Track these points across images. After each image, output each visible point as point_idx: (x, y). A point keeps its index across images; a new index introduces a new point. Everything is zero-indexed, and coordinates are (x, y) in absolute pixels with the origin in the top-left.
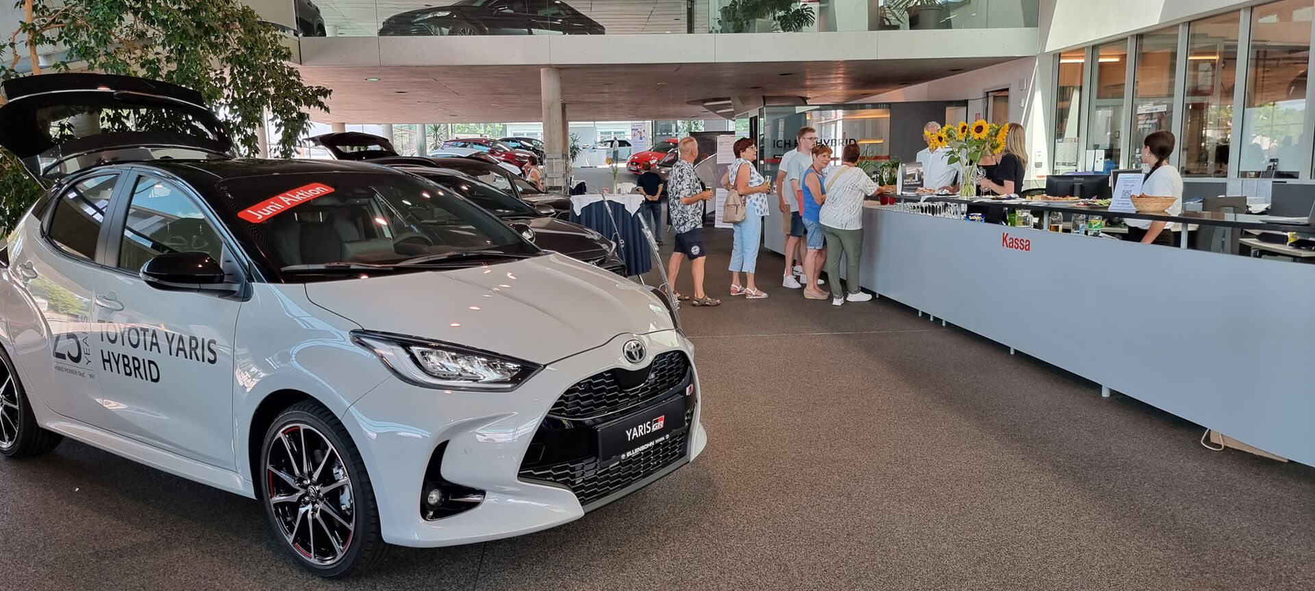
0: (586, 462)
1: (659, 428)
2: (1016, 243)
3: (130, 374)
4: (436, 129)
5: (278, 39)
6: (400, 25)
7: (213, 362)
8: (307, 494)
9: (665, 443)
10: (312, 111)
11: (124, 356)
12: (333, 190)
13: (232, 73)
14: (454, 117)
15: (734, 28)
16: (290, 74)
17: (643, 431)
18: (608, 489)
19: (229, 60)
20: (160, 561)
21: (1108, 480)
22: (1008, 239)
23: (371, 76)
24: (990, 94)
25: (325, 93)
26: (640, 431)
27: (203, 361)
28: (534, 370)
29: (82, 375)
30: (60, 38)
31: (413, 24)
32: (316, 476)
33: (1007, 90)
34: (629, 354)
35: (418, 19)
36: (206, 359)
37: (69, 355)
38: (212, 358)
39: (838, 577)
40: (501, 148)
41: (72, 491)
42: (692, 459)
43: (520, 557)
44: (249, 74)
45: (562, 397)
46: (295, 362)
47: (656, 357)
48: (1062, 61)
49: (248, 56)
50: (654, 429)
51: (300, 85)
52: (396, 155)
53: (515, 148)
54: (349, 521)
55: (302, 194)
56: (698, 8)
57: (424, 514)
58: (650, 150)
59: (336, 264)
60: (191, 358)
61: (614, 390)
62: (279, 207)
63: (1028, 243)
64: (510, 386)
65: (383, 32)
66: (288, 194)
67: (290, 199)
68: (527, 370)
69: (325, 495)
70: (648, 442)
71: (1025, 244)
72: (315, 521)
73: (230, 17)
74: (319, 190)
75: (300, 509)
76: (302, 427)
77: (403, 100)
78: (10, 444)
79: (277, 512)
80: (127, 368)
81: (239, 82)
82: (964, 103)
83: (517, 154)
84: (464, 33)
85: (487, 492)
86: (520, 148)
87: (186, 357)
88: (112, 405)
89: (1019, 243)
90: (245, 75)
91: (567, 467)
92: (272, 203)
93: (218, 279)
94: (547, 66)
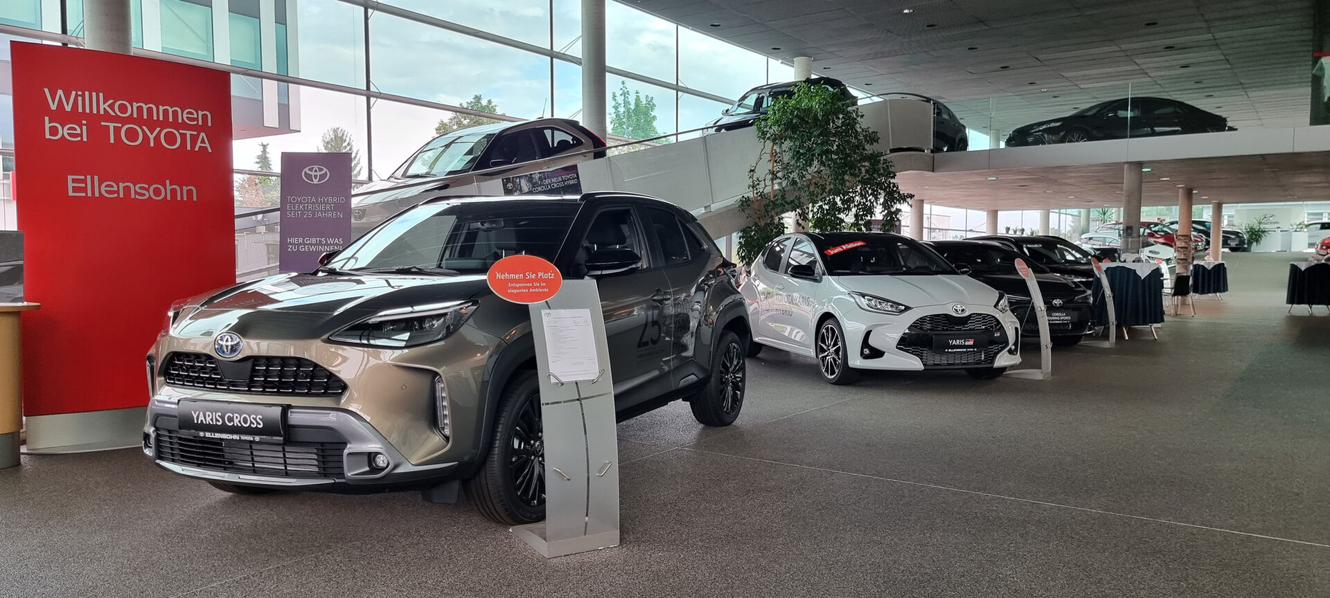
0: (928, 351)
1: (969, 344)
4: (1104, 214)
5: (889, 167)
6: (1021, 137)
8: (829, 352)
13: (861, 189)
16: (894, 187)
23: (989, 176)
26: (958, 342)
31: (1028, 137)
32: (832, 345)
34: (957, 311)
35: (1033, 132)
45: (918, 321)
47: (973, 314)
50: (967, 344)
54: (840, 361)
55: (852, 245)
57: (862, 356)
61: (946, 323)
62: (841, 249)
64: (898, 314)
65: (1010, 145)
66: (846, 245)
68: (907, 308)
69: (834, 352)
70: (962, 348)
72: (831, 362)
75: (827, 358)
77: (1031, 191)
79: (820, 360)
85: (886, 353)
91: (918, 349)
93: (813, 275)
94: (1127, 163)
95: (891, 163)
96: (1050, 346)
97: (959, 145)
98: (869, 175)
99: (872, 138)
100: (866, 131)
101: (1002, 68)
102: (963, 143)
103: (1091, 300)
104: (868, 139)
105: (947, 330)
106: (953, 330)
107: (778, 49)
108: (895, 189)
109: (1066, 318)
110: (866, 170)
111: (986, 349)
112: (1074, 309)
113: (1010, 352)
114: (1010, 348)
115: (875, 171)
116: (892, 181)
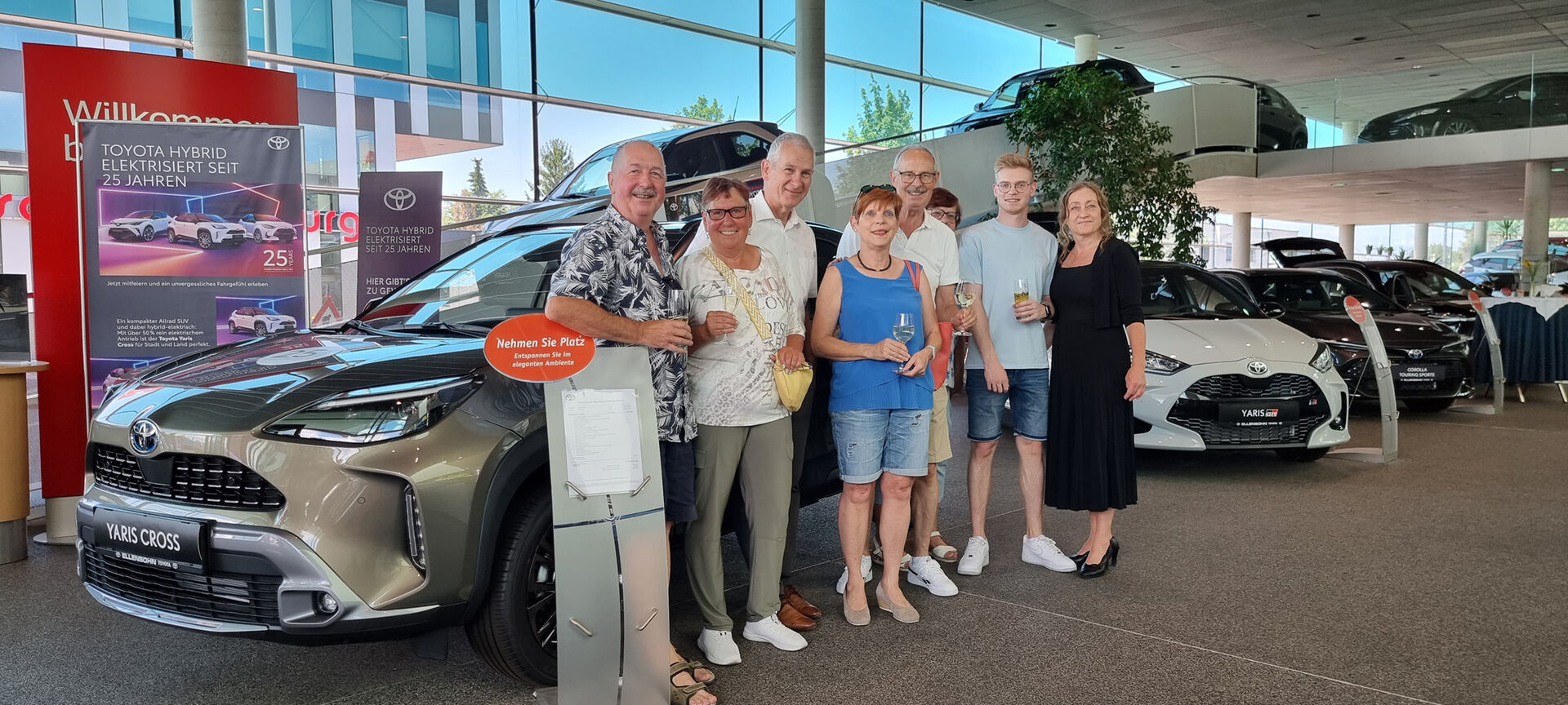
0: (1212, 421)
1: (1272, 416)
17: (1257, 414)
26: (1254, 413)
28: (1184, 367)
34: (1253, 369)
35: (1399, 120)
50: (1268, 416)
52: (1346, 259)
64: (1168, 373)
85: (1153, 426)
91: (1198, 421)
94: (1529, 161)
95: (1187, 168)
96: (1396, 416)
97: (1295, 142)
98: (1157, 183)
99: (1163, 136)
100: (1153, 127)
101: (1356, 39)
102: (1301, 139)
103: (1466, 351)
104: (1156, 136)
105: (1240, 396)
106: (1248, 397)
107: (1053, 25)
108: (1192, 201)
109: (1428, 375)
110: (1153, 177)
111: (1297, 422)
112: (1440, 362)
113: (1334, 426)
114: (1335, 421)
115: (1167, 178)
116: (1189, 190)
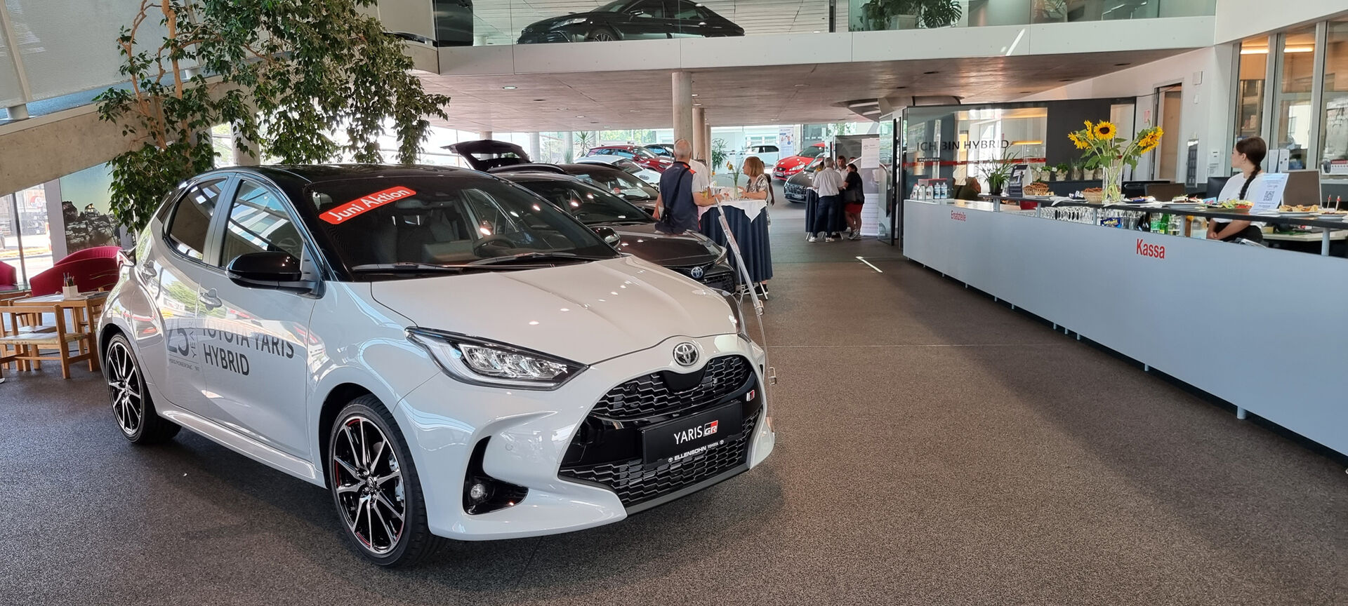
0: (631, 463)
1: (712, 433)
2: (1150, 250)
3: (226, 367)
4: (584, 137)
5: (401, 49)
6: (538, 33)
7: (290, 356)
8: (366, 485)
9: (721, 449)
10: (432, 119)
11: (222, 350)
12: (415, 193)
14: (596, 125)
15: (874, 25)
16: (411, 83)
17: (693, 435)
18: (655, 492)
19: (353, 70)
20: (241, 543)
21: (1216, 508)
22: (1142, 245)
23: (509, 84)
24: (1161, 90)
25: (445, 100)
26: (690, 435)
27: (283, 355)
28: (578, 369)
29: (190, 367)
30: (199, 53)
31: (549, 32)
32: (373, 467)
33: (1180, 84)
34: (681, 358)
35: (555, 27)
36: (285, 354)
37: (180, 349)
38: (290, 353)
39: (886, 593)
40: (645, 155)
41: (180, 476)
42: (752, 465)
43: (569, 556)
44: (371, 84)
45: (605, 397)
46: (361, 357)
47: (711, 361)
48: (1243, 52)
49: (370, 67)
50: (706, 434)
51: (421, 93)
52: (529, 162)
53: (659, 155)
54: (401, 512)
55: (384, 197)
56: (839, 6)
57: (466, 507)
58: (798, 155)
59: (404, 264)
60: (273, 353)
61: (663, 392)
62: (359, 209)
63: (1162, 250)
64: (552, 385)
65: (521, 41)
66: (370, 197)
67: (370, 202)
68: (574, 368)
69: (382, 486)
70: (700, 447)
71: (1159, 251)
72: (373, 511)
73: (355, 29)
74: (401, 193)
75: (361, 499)
76: (362, 420)
77: (543, 108)
78: (134, 431)
79: (342, 499)
80: (224, 361)
81: (362, 91)
82: (1133, 100)
83: (661, 161)
84: (600, 39)
85: (529, 490)
86: (665, 154)
87: (270, 352)
88: (210, 395)
89: (1153, 250)
90: (368, 84)
91: (609, 468)
92: (353, 205)
93: (296, 278)
94: (679, 70)
102: (469, 36)
